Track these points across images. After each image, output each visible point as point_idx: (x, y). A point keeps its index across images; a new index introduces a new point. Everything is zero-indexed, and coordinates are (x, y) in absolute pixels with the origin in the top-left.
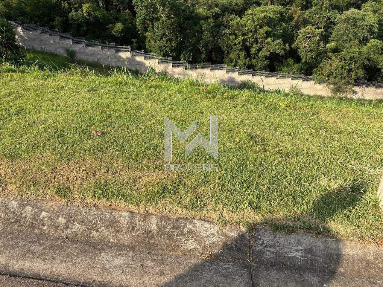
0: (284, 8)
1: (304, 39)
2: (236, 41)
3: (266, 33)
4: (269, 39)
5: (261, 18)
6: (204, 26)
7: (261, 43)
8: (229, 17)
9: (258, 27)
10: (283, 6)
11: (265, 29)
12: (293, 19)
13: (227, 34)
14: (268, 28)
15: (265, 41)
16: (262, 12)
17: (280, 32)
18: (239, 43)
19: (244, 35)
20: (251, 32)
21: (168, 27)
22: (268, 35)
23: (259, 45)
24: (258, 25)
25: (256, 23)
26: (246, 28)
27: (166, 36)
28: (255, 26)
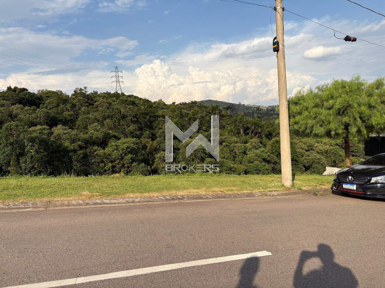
0: (138, 140)
1: (161, 162)
2: (106, 168)
3: (131, 159)
4: (134, 164)
5: (125, 148)
6: (74, 158)
7: (128, 167)
8: (92, 149)
9: (123, 155)
10: (137, 139)
11: (130, 156)
12: (146, 147)
13: (96, 162)
14: (132, 155)
15: (131, 166)
16: (124, 143)
17: (141, 158)
18: (109, 170)
19: (112, 162)
20: (118, 159)
21: (38, 161)
22: (133, 160)
23: (126, 169)
24: (123, 153)
25: (121, 152)
26: (113, 157)
27: (35, 169)
28: (121, 154)
